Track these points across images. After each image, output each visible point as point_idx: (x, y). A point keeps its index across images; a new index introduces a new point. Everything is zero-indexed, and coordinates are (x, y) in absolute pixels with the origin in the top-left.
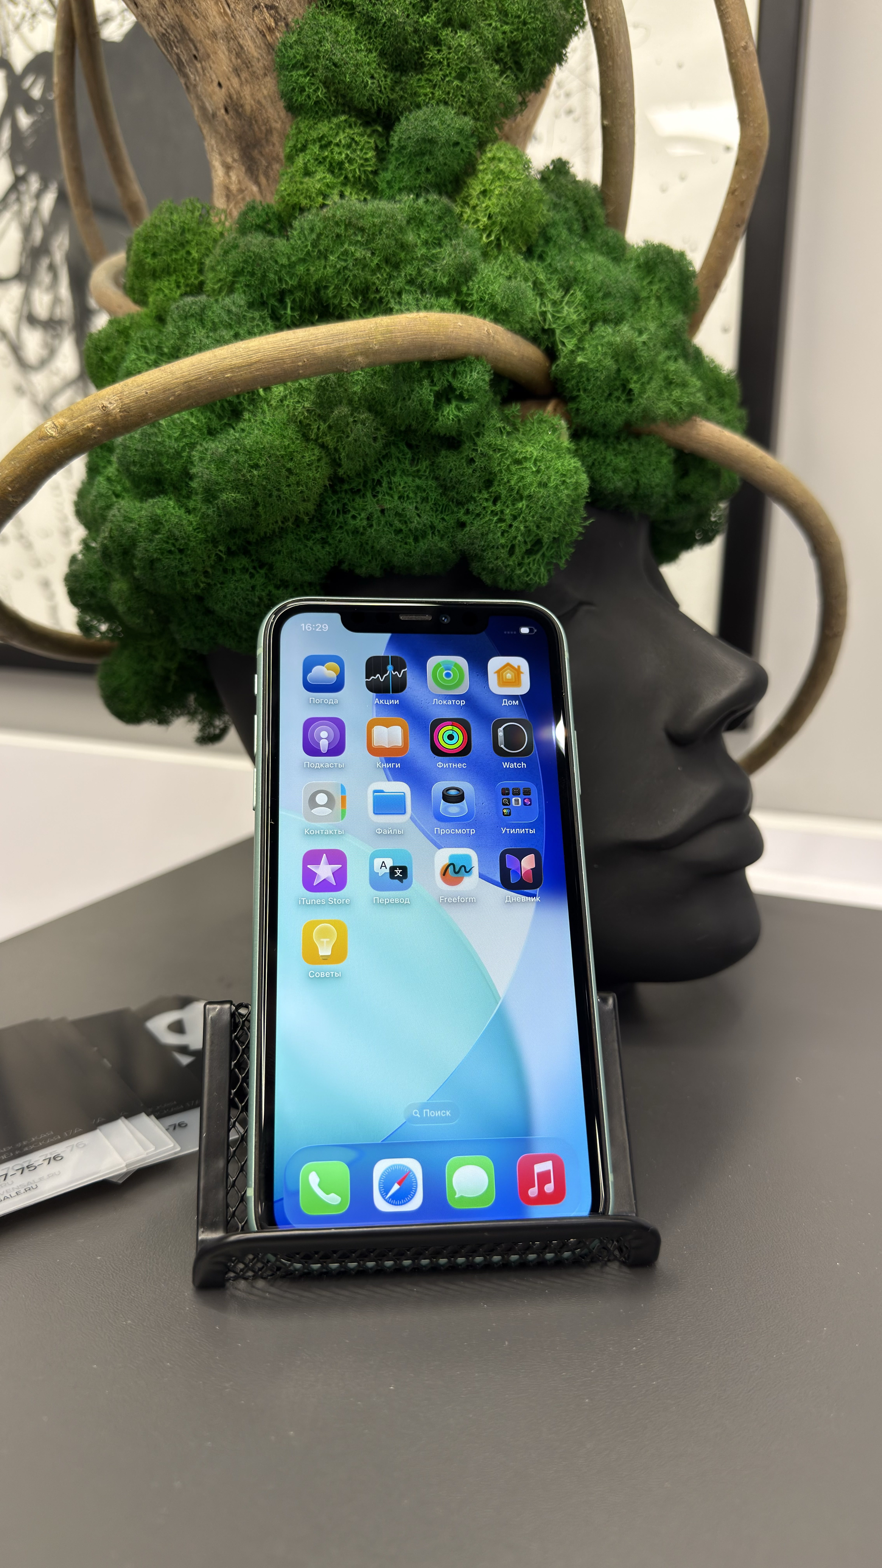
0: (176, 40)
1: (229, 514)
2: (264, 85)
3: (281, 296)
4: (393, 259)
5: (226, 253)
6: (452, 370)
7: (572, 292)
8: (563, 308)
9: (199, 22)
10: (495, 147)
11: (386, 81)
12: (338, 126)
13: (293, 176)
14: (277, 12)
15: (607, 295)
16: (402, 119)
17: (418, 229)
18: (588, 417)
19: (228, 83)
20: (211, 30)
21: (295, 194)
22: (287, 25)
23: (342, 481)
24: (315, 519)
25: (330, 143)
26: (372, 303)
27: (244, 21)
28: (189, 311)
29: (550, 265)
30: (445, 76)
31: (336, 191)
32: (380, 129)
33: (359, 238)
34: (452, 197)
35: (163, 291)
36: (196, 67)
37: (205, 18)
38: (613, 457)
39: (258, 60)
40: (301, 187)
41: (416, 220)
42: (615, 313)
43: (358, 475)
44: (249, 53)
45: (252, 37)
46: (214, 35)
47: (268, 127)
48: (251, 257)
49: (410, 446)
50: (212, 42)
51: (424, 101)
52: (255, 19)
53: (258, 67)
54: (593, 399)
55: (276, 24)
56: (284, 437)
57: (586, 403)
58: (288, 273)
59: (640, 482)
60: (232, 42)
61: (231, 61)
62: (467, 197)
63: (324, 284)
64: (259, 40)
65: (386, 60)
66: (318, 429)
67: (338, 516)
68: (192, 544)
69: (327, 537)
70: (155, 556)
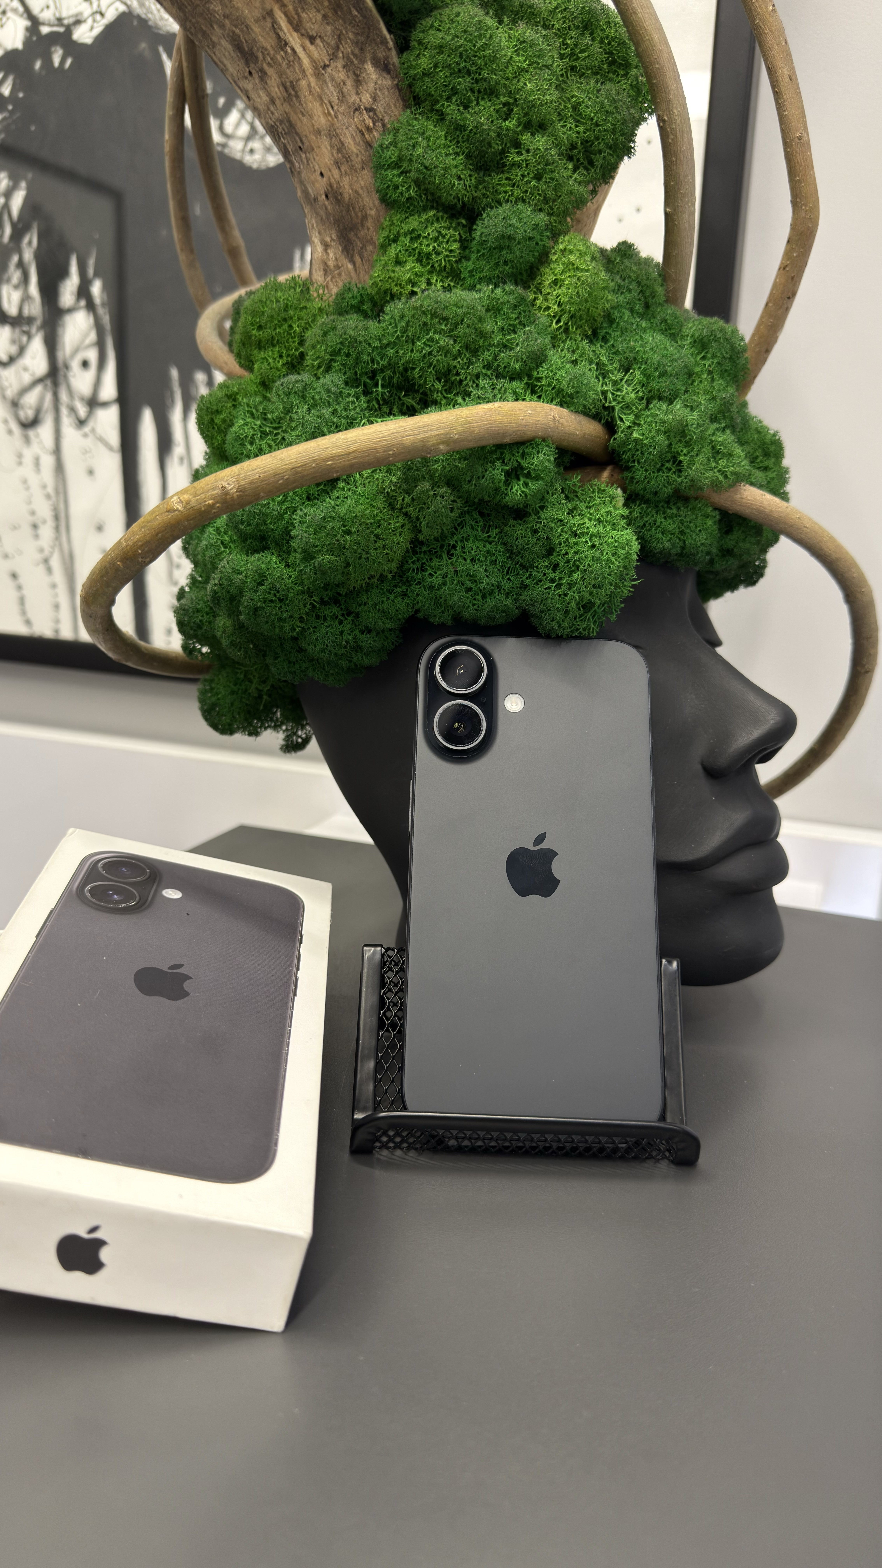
0: (283, 132)
1: (324, 573)
2: (362, 177)
3: (373, 375)
4: (472, 346)
5: (325, 334)
6: (521, 452)
7: (631, 371)
8: (623, 386)
9: (305, 120)
10: (567, 238)
11: (471, 180)
12: (427, 220)
13: (385, 265)
14: (375, 114)
15: (663, 374)
16: (484, 215)
17: (495, 317)
18: (641, 486)
19: (329, 173)
20: (315, 127)
21: (387, 281)
22: (384, 125)
23: (422, 543)
24: (397, 575)
25: (419, 236)
26: (453, 383)
27: (346, 121)
28: (292, 389)
29: (613, 346)
30: (523, 176)
31: (423, 279)
32: (464, 222)
33: (443, 327)
34: (526, 287)
35: (267, 360)
36: (301, 157)
37: (311, 117)
38: (663, 520)
39: (357, 155)
40: (393, 275)
41: (494, 309)
42: (669, 390)
43: (436, 539)
44: (349, 149)
45: (352, 135)
46: (318, 132)
47: (364, 214)
48: (347, 339)
49: (481, 514)
50: (317, 138)
51: (504, 198)
52: (355, 119)
53: (357, 161)
54: (646, 471)
55: (374, 124)
56: (374, 507)
57: (640, 474)
58: (379, 354)
59: (687, 542)
60: (334, 139)
61: (333, 155)
62: (540, 284)
63: (411, 366)
64: (358, 138)
65: (471, 162)
66: (403, 500)
67: (417, 573)
68: (291, 595)
69: (407, 590)
70: (259, 604)
